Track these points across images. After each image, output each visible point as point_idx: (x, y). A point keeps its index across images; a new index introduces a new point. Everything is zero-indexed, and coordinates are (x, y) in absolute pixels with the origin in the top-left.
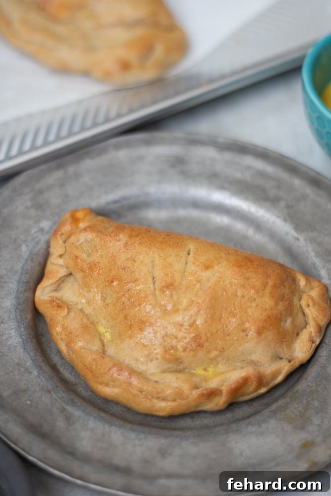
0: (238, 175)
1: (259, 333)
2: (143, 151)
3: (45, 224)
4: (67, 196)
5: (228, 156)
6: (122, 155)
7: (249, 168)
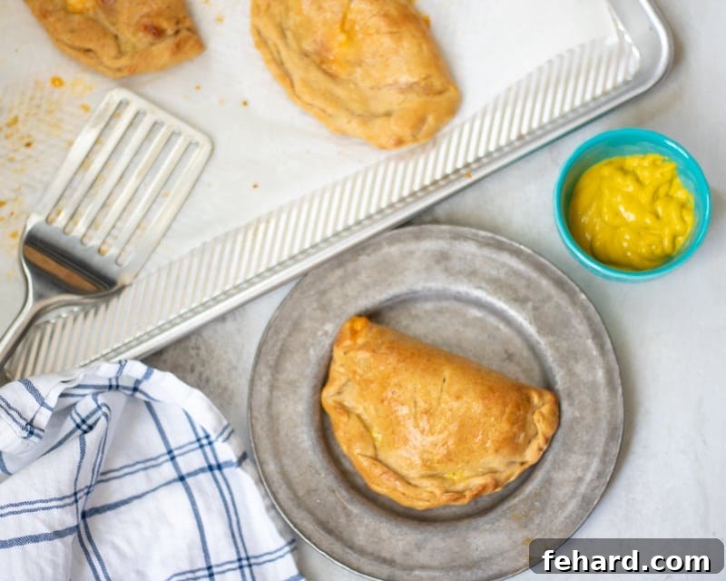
0: (494, 273)
1: (497, 451)
2: (412, 246)
3: (329, 327)
4: (347, 296)
5: (487, 252)
6: (394, 250)
7: (504, 265)
